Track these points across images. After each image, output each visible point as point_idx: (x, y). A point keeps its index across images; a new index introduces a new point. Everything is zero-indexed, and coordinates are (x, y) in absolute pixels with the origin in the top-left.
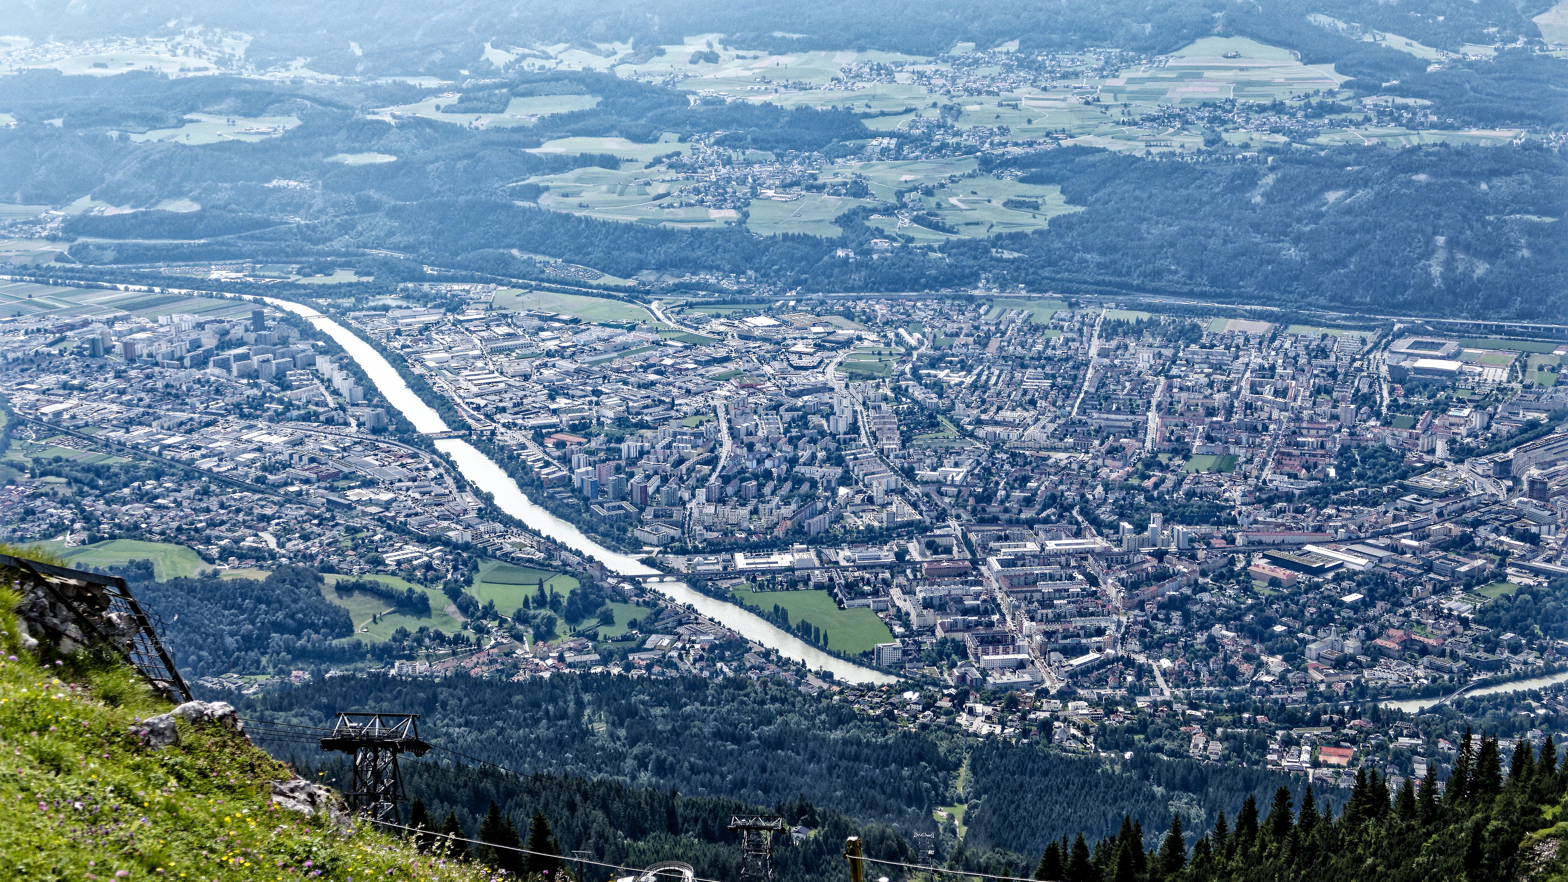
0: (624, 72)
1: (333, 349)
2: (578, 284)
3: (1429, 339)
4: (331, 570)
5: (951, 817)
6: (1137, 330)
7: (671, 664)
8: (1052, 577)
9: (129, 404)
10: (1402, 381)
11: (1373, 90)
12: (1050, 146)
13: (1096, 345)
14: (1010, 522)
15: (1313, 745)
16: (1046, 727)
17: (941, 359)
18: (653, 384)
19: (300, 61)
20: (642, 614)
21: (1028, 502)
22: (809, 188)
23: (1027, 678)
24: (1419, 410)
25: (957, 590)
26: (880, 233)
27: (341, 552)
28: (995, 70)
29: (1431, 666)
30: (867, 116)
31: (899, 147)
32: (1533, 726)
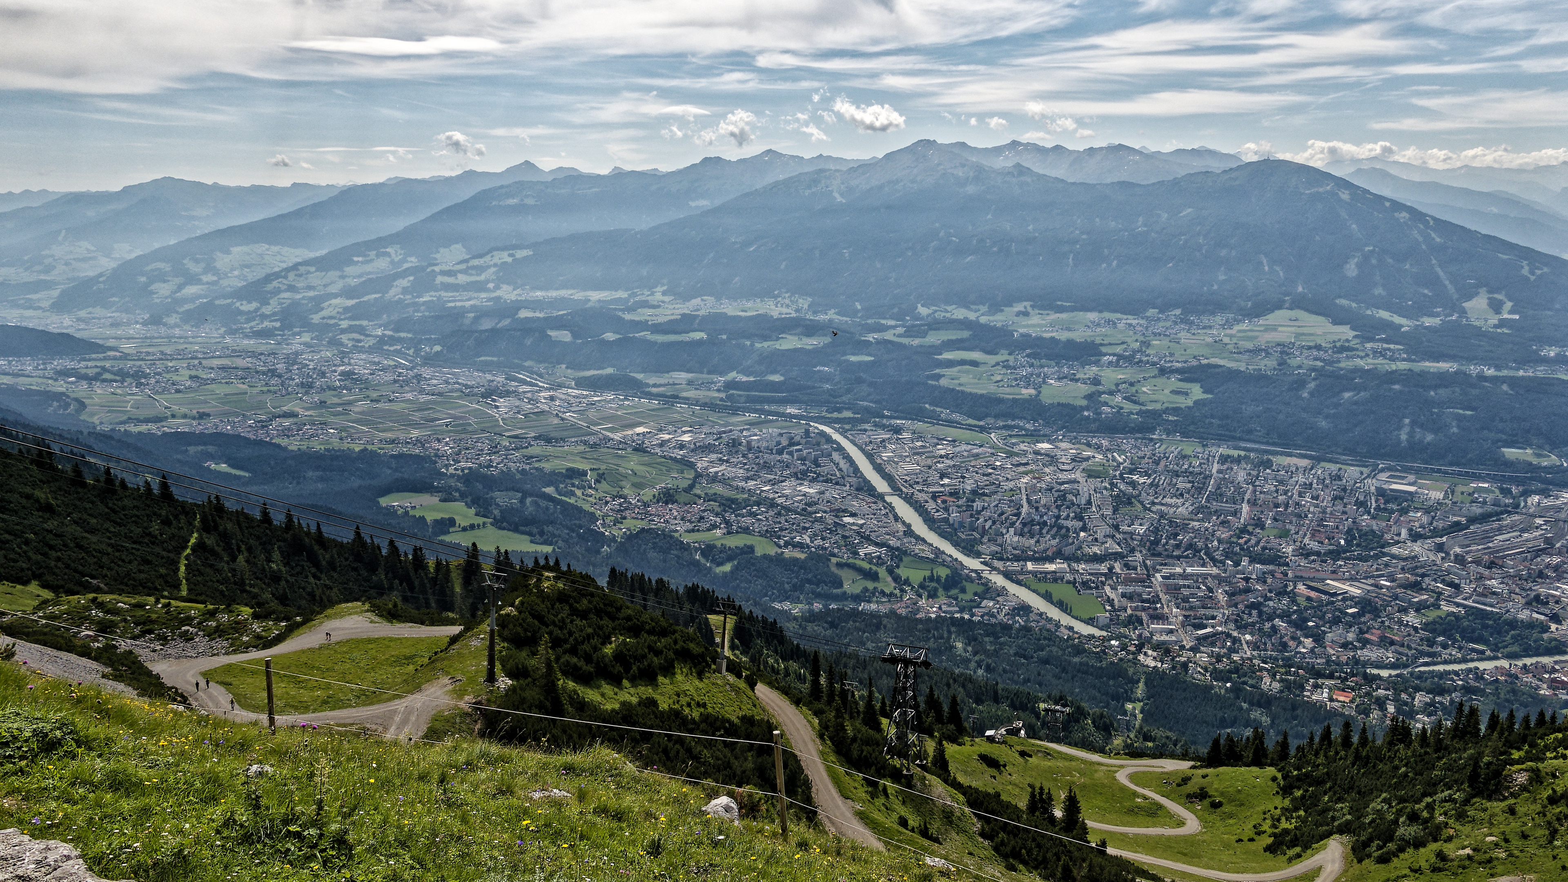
0: (983, 320)
1: (840, 449)
2: (956, 422)
3: (1398, 474)
4: (834, 555)
5: (1134, 708)
6: (1238, 460)
7: (993, 616)
8: (1189, 587)
9: (747, 470)
10: (1383, 495)
11: (1372, 339)
12: (1195, 363)
13: (1216, 467)
14: (1168, 557)
15: (1330, 689)
16: (1185, 666)
17: (1135, 469)
18: (990, 474)
19: (833, 311)
20: (980, 589)
21: (1178, 546)
22: (1071, 380)
23: (1174, 638)
24: (1392, 512)
25: (1139, 589)
26: (1106, 404)
27: (839, 547)
28: (1168, 324)
29: (1396, 652)
30: (1102, 345)
31: (1118, 361)
32: (1455, 690)
